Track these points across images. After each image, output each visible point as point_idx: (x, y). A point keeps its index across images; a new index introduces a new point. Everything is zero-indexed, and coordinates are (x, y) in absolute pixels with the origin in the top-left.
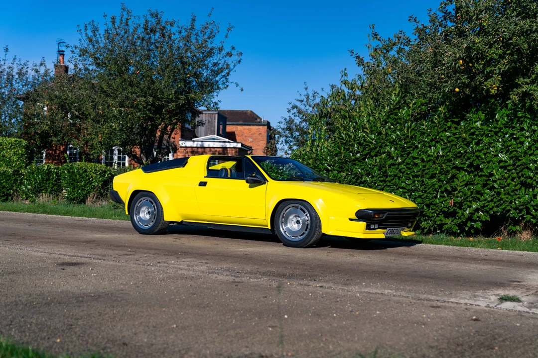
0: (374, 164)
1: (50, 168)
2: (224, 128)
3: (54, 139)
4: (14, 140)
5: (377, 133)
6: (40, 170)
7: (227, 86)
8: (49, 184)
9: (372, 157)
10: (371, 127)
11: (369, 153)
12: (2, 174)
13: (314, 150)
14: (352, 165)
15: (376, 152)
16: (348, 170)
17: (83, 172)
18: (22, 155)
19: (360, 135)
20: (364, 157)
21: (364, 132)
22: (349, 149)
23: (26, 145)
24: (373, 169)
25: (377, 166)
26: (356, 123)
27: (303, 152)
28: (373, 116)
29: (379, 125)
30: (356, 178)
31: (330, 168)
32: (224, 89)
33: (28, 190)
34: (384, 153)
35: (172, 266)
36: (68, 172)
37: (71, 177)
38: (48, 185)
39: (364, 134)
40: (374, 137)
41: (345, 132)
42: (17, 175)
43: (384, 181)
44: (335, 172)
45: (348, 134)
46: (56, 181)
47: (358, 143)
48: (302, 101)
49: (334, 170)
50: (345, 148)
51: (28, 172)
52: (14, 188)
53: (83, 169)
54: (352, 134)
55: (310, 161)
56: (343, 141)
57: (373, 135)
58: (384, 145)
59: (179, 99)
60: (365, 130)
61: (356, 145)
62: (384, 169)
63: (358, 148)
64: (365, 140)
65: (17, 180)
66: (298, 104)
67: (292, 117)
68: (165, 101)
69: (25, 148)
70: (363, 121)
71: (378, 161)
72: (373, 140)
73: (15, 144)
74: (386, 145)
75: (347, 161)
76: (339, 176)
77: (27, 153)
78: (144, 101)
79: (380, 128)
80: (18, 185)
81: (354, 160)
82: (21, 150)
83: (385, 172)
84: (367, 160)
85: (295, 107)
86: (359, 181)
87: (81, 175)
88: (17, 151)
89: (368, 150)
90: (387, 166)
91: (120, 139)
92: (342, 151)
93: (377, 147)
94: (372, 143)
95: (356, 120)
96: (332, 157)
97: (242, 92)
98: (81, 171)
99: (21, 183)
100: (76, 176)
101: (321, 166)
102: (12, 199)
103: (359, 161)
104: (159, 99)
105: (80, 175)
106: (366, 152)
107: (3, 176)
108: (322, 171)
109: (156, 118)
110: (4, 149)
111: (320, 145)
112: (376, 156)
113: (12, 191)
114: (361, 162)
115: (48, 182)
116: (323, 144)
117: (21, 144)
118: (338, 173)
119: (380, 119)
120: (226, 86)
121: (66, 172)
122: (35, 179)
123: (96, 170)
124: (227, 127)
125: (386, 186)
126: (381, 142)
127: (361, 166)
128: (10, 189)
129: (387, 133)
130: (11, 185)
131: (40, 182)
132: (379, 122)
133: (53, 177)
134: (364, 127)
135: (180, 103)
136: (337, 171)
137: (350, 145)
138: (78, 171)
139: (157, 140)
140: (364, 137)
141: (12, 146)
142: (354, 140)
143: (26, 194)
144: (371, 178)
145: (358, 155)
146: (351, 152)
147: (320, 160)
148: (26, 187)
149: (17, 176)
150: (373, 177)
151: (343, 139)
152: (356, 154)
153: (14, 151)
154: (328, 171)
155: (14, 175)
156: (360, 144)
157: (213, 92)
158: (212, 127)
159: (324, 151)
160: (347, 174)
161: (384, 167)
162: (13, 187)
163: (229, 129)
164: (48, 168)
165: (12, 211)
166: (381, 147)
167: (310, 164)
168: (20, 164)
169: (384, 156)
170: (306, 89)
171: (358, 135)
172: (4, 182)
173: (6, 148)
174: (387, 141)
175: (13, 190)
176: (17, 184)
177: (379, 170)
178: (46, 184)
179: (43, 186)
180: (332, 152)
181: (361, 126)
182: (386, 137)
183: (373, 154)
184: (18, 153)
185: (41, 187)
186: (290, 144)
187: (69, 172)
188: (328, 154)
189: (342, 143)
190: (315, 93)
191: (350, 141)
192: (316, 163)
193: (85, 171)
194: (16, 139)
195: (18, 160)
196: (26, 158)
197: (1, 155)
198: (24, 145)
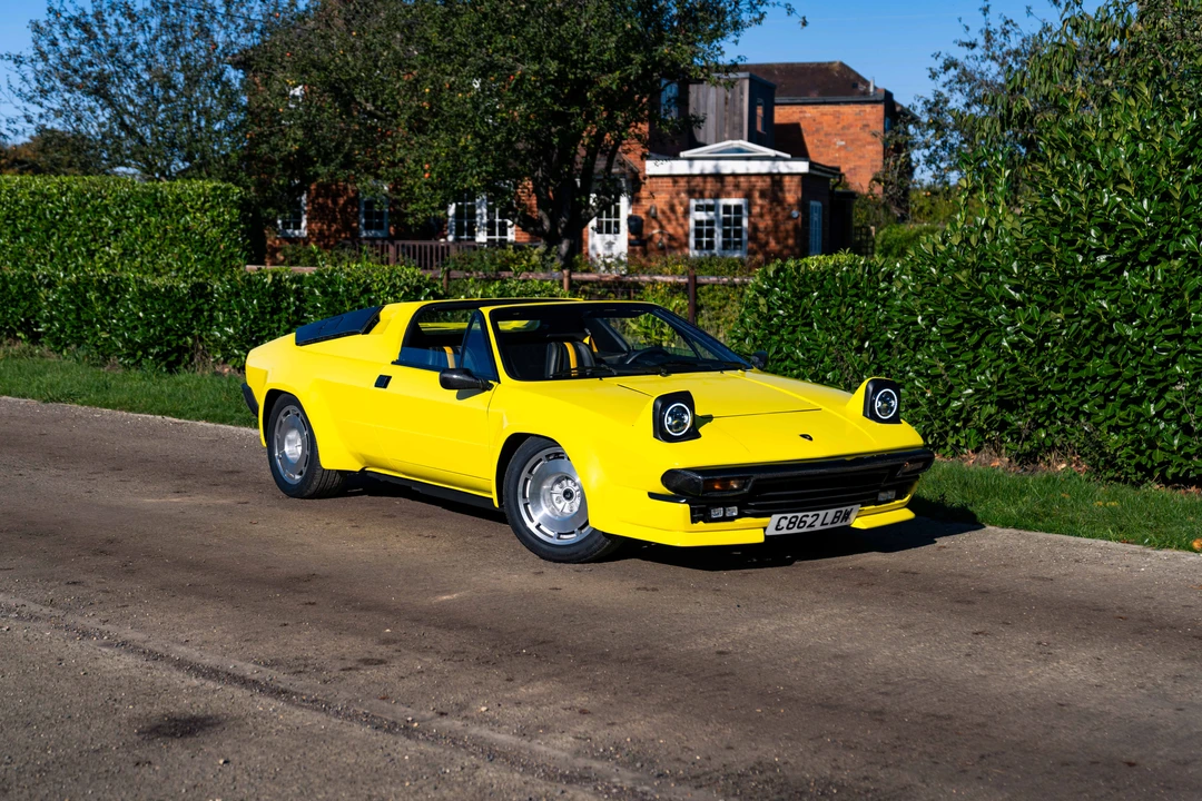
0: (1146, 285)
1: (280, 281)
2: (769, 114)
3: (322, 170)
4: (209, 186)
5: (1157, 193)
6: (256, 285)
7: (762, 16)
8: (279, 321)
9: (1143, 266)
10: (1141, 178)
11: (1134, 256)
12: (163, 295)
13: (973, 240)
14: (1084, 291)
15: (1153, 253)
16: (1069, 304)
17: (362, 293)
18: (233, 225)
19: (1106, 200)
20: (1117, 265)
21: (1121, 193)
22: (1072, 242)
23: (241, 198)
24: (1144, 302)
25: (1155, 292)
26: (1097, 165)
27: (942, 248)
28: (1147, 141)
29: (1163, 169)
30: (1092, 328)
31: (1017, 296)
32: (754, 25)
33: (230, 337)
34: (1177, 255)
35: (474, 730)
36: (322, 293)
37: (329, 305)
38: (276, 325)
39: (1119, 199)
40: (1150, 206)
41: (1061, 191)
42: (201, 297)
43: (1180, 338)
44: (1033, 309)
45: (1071, 198)
46: (295, 312)
47: (1100, 225)
48: (972, 46)
49: (1030, 301)
50: (1061, 239)
51: (226, 292)
52: (195, 332)
53: (359, 286)
54: (1082, 199)
55: (962, 276)
56: (1056, 217)
57: (1145, 202)
58: (1178, 230)
59: (629, 61)
60: (1122, 187)
61: (1093, 232)
62: (1177, 304)
63: (1100, 239)
64: (1119, 217)
65: (202, 311)
66: (960, 54)
67: (945, 91)
68: (593, 69)
69: (240, 207)
70: (1116, 160)
71: (1159, 278)
72: (1144, 217)
73: (214, 197)
74: (1186, 232)
75: (1070, 277)
76: (1046, 318)
77: (243, 219)
78: (536, 73)
79: (1167, 178)
80: (205, 324)
81: (1087, 276)
82: (229, 212)
83: (1182, 311)
84: (1126, 274)
85: (950, 64)
86: (1102, 337)
87: (355, 300)
88: (218, 216)
89: (1131, 247)
90: (1186, 294)
91: (478, 174)
92: (1054, 249)
93: (1157, 236)
94: (1140, 225)
95: (1094, 154)
96: (1025, 264)
97: (805, 28)
98: (356, 291)
99: (212, 319)
100: (342, 303)
101: (992, 289)
102: (192, 359)
103: (1105, 278)
104: (574, 64)
105: (354, 302)
106: (1124, 249)
107: (167, 302)
108: (996, 304)
109: (572, 114)
110: (187, 212)
111: (993, 224)
112: (1154, 262)
113: (190, 340)
114: (1110, 279)
115: (276, 317)
116: (999, 222)
117: (227, 198)
118: (1042, 312)
119: (1167, 153)
120: (757, 16)
121: (317, 292)
122: (244, 311)
123: (394, 285)
124: (777, 109)
125: (1183, 351)
126: (1168, 223)
127: (1108, 291)
128: (185, 335)
129: (1186, 197)
130: (188, 324)
131: (255, 317)
132: (1163, 163)
133: (289, 304)
134: (1118, 179)
135: (630, 74)
136: (1039, 304)
137: (1076, 229)
138: (347, 290)
139: (578, 170)
140: (1118, 205)
141: (207, 203)
142: (1090, 216)
143: (222, 350)
144: (1139, 327)
145: (1102, 259)
146: (1080, 251)
147: (991, 272)
148: (222, 331)
149: (202, 301)
150: (1143, 325)
151: (1056, 212)
152: (1095, 256)
153: (212, 216)
154: (1012, 303)
155: (193, 297)
156: (1106, 228)
157: (722, 36)
158: (735, 114)
159: (1003, 244)
160: (1066, 316)
161: (1177, 297)
162: (193, 328)
163: (783, 115)
164: (274, 279)
165: (170, 415)
166: (1168, 236)
167: (960, 282)
168: (227, 248)
169: (1176, 263)
170: (986, 11)
171: (1101, 202)
172: (168, 317)
173: (192, 207)
174: (1187, 217)
175: (193, 337)
176: (203, 321)
177: (1164, 305)
178: (273, 322)
179: (264, 329)
180: (1026, 248)
181: (1109, 171)
182: (1185, 206)
183: (1143, 257)
184: (221, 219)
185: (260, 331)
186: (938, 167)
187: (324, 293)
188: (1015, 254)
189: (1054, 224)
190: (1007, 23)
191: (1076, 218)
192: (980, 282)
193: (367, 290)
194: (215, 184)
195: (223, 238)
196: (242, 234)
197: (181, 227)
198: (235, 198)
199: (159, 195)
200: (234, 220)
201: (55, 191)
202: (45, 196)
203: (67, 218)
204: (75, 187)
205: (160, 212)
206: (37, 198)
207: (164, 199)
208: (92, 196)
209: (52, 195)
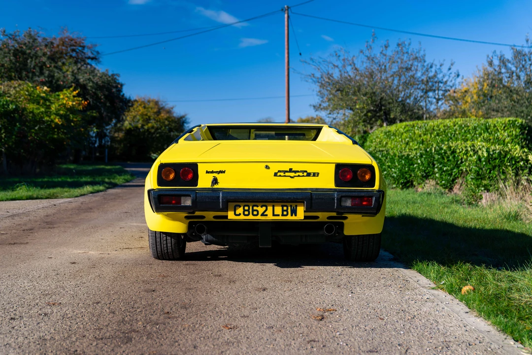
4: (507, 120)
110: (498, 131)
141: (505, 127)
153: (508, 133)
173: (500, 129)
184: (512, 134)
194: (510, 119)
195: (512, 142)
196: (521, 140)
197: (495, 138)
198: (518, 125)
199: (487, 124)
200: (517, 134)
201: (452, 124)
202: (449, 127)
203: (456, 136)
204: (459, 123)
205: (488, 132)
206: (446, 128)
207: (490, 126)
208: (465, 126)
209: (451, 126)
